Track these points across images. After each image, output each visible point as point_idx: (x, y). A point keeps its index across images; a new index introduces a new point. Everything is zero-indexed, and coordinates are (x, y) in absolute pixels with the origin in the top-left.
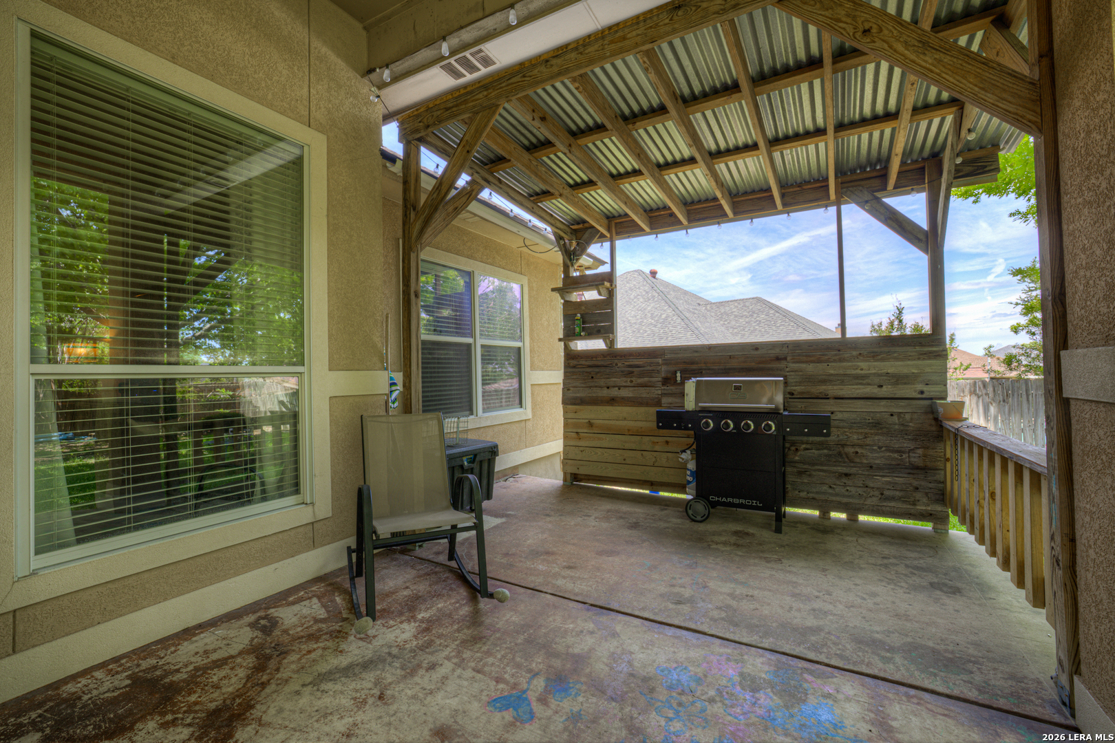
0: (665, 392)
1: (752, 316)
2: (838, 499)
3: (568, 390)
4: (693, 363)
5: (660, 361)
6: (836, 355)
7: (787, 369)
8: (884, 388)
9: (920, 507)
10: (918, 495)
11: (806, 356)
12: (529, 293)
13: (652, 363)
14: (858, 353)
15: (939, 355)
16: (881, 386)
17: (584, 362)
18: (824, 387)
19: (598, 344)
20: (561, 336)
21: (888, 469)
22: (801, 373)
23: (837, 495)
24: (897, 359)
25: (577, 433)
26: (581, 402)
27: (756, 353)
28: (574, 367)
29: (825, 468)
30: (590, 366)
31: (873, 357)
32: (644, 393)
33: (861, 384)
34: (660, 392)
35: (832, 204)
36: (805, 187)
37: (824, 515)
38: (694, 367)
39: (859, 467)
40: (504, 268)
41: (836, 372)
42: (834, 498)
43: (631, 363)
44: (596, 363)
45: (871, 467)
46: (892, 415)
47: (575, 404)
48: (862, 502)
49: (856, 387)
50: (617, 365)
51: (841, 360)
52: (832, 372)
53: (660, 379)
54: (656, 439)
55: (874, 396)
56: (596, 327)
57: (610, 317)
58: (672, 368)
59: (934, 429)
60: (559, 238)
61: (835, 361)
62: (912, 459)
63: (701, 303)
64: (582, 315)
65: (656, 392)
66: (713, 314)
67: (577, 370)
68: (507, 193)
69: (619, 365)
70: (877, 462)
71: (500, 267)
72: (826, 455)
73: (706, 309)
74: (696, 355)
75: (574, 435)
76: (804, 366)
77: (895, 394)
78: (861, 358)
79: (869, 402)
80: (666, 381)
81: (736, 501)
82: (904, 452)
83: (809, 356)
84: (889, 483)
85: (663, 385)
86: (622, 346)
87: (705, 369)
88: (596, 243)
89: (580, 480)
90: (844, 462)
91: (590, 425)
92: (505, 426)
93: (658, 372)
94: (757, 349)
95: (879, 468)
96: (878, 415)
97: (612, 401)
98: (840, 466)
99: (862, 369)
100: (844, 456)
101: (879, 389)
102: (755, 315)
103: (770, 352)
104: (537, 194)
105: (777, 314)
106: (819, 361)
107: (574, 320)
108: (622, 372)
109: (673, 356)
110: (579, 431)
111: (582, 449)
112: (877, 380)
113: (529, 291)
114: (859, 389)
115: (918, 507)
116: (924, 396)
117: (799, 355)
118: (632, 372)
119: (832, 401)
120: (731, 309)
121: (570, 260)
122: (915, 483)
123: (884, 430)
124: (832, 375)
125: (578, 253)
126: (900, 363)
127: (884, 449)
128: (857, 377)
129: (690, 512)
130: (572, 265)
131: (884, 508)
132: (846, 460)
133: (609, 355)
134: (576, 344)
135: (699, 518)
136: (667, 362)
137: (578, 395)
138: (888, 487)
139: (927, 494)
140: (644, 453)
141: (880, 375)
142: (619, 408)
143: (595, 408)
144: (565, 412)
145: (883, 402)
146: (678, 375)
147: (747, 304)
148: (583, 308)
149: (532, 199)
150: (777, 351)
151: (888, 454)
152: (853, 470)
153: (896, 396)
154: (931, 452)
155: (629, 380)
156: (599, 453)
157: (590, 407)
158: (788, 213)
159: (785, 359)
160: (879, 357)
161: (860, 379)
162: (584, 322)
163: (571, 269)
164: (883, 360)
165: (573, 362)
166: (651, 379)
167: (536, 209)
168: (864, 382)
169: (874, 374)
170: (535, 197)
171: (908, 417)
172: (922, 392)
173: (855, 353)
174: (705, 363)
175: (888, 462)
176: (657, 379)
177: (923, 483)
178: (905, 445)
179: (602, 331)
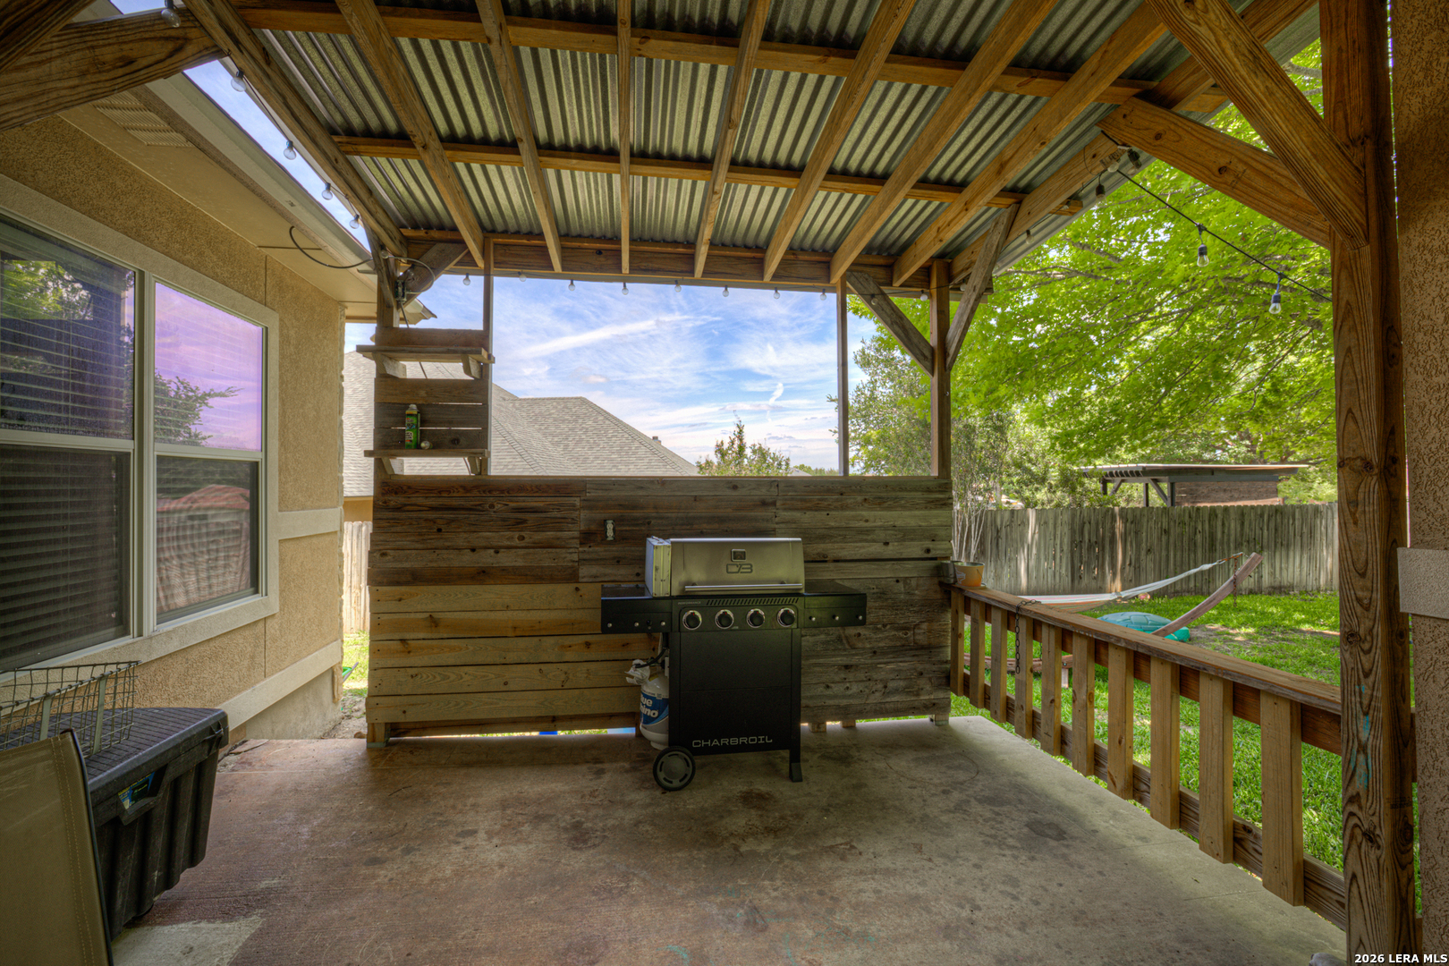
0: (586, 556)
1: (576, 421)
2: (836, 702)
3: (384, 555)
4: (634, 507)
5: (577, 502)
6: (837, 500)
7: (777, 519)
8: (890, 547)
9: (924, 697)
10: (923, 682)
11: (802, 500)
12: (281, 348)
13: (562, 505)
14: (863, 498)
15: (945, 504)
16: (886, 544)
17: (421, 501)
18: (822, 546)
19: (454, 466)
20: (371, 448)
21: (894, 652)
22: (794, 526)
23: (835, 697)
24: (904, 508)
25: (403, 641)
26: (415, 578)
27: (735, 493)
28: (398, 509)
29: (821, 661)
30: (433, 509)
31: (880, 504)
32: (545, 559)
33: (866, 541)
34: (575, 557)
35: (833, 290)
36: (801, 257)
37: (818, 727)
38: (637, 513)
39: (862, 654)
40: (224, 283)
41: (837, 525)
42: (831, 702)
43: (523, 504)
44: (447, 502)
45: (875, 652)
46: (898, 581)
47: (398, 583)
48: (863, 701)
49: (860, 544)
50: (492, 506)
51: (844, 508)
52: (833, 524)
53: (576, 534)
54: (568, 641)
55: (879, 557)
56: (450, 432)
57: (481, 415)
58: (599, 515)
59: (939, 596)
60: (378, 245)
61: (836, 509)
62: (918, 637)
63: (507, 398)
64: (419, 407)
65: (569, 557)
66: (524, 414)
67: (404, 515)
68: (284, 98)
69: (498, 507)
70: (881, 644)
71: (215, 277)
72: (823, 643)
73: (514, 406)
74: (641, 493)
75: (396, 645)
76: (797, 515)
77: (901, 553)
78: (866, 505)
79: (873, 566)
80: (587, 537)
81: (734, 741)
82: (908, 629)
83: (805, 501)
84: (893, 670)
85: (582, 544)
86: (505, 472)
87: (656, 518)
88: (452, 272)
89: (406, 733)
90: (845, 650)
91: (433, 622)
92: (217, 643)
93: (574, 521)
94: (735, 487)
95: (884, 653)
96: (883, 582)
97: (482, 575)
98: (838, 656)
99: (867, 521)
100: (845, 641)
101: (884, 547)
102: (580, 421)
103: (754, 492)
104: (350, 131)
105: (607, 422)
106: (817, 508)
107: (404, 416)
108: (504, 520)
109: (600, 493)
110: (407, 636)
111: (413, 671)
112: (882, 535)
113: (281, 343)
114: (864, 547)
115: (922, 698)
116: (930, 555)
117: (792, 499)
118: (524, 521)
119: (832, 565)
120: (548, 410)
121: (396, 295)
122: (920, 667)
123: (890, 601)
124: (832, 528)
125: (410, 284)
126: (907, 513)
127: (888, 627)
128: (861, 531)
129: (661, 775)
130: (399, 306)
131: (887, 706)
132: (847, 646)
133: (477, 487)
134: (402, 464)
135: (676, 783)
136: (590, 505)
137: (407, 565)
138: (892, 676)
139: (930, 679)
140: (543, 667)
141: (885, 529)
142: (497, 588)
143: (446, 588)
144: (375, 601)
145: (889, 565)
146: (610, 526)
147: (569, 405)
148: (423, 393)
149: (336, 139)
150: (763, 493)
151: (893, 633)
152: (855, 660)
153: (903, 556)
154: (935, 626)
155: (517, 535)
156: (453, 677)
157: (433, 588)
158: (776, 289)
159: (774, 504)
160: (886, 505)
161: (864, 534)
162: (424, 422)
163: (397, 315)
164: (889, 508)
165: (395, 500)
166: (559, 534)
167: (342, 165)
168: (869, 538)
169: (880, 527)
170: (344, 139)
171: (913, 582)
172: (928, 551)
173: (860, 498)
174: (655, 508)
175: (892, 644)
176: (573, 533)
177: (927, 666)
178: (911, 619)
179: (463, 441)
